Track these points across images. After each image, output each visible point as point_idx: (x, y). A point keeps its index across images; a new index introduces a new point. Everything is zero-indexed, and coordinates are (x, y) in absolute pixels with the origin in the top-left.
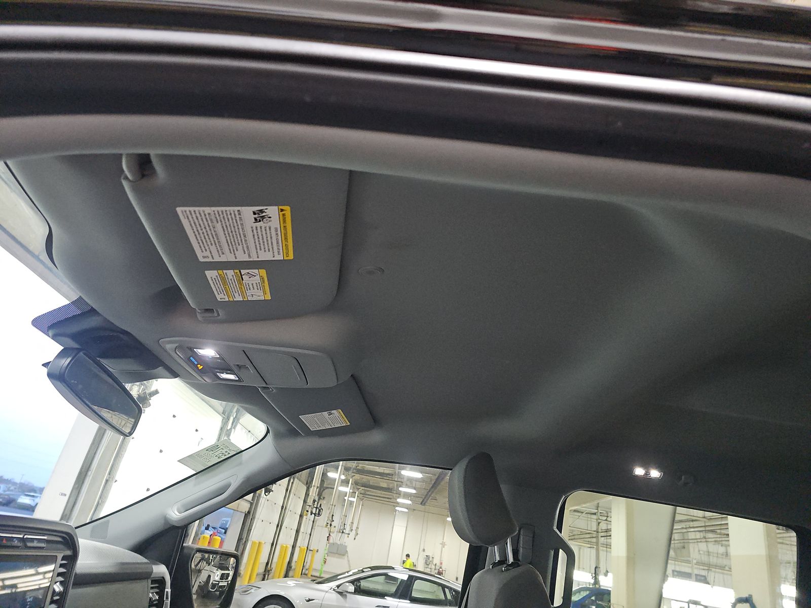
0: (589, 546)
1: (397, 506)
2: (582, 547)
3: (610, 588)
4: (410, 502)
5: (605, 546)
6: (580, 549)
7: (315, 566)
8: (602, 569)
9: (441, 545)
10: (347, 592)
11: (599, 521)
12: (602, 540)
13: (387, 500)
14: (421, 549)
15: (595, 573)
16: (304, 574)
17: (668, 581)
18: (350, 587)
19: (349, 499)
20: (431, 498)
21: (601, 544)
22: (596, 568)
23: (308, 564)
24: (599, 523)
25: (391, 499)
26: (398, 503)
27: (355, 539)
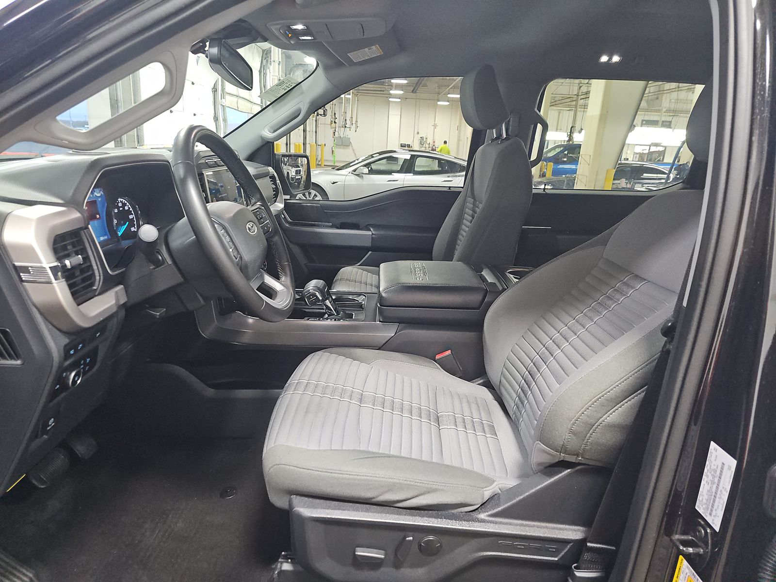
0: (569, 109)
1: (390, 98)
2: (562, 111)
3: (581, 142)
4: (402, 92)
5: (583, 107)
6: (559, 113)
7: (325, 158)
8: (578, 128)
9: (433, 127)
10: (363, 173)
11: (581, 85)
12: (581, 102)
13: (380, 92)
14: (416, 132)
15: (571, 132)
16: (318, 165)
17: (635, 130)
18: (365, 170)
19: (346, 96)
20: (421, 85)
21: (580, 106)
22: (572, 128)
23: (320, 157)
24: (581, 87)
25: (384, 91)
26: (390, 94)
27: (356, 131)
